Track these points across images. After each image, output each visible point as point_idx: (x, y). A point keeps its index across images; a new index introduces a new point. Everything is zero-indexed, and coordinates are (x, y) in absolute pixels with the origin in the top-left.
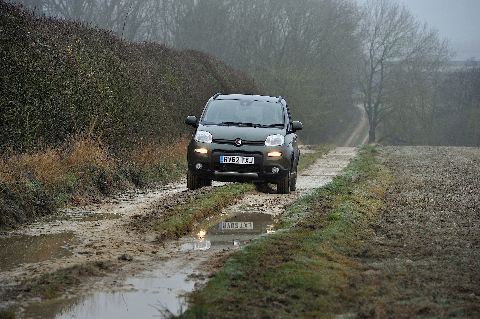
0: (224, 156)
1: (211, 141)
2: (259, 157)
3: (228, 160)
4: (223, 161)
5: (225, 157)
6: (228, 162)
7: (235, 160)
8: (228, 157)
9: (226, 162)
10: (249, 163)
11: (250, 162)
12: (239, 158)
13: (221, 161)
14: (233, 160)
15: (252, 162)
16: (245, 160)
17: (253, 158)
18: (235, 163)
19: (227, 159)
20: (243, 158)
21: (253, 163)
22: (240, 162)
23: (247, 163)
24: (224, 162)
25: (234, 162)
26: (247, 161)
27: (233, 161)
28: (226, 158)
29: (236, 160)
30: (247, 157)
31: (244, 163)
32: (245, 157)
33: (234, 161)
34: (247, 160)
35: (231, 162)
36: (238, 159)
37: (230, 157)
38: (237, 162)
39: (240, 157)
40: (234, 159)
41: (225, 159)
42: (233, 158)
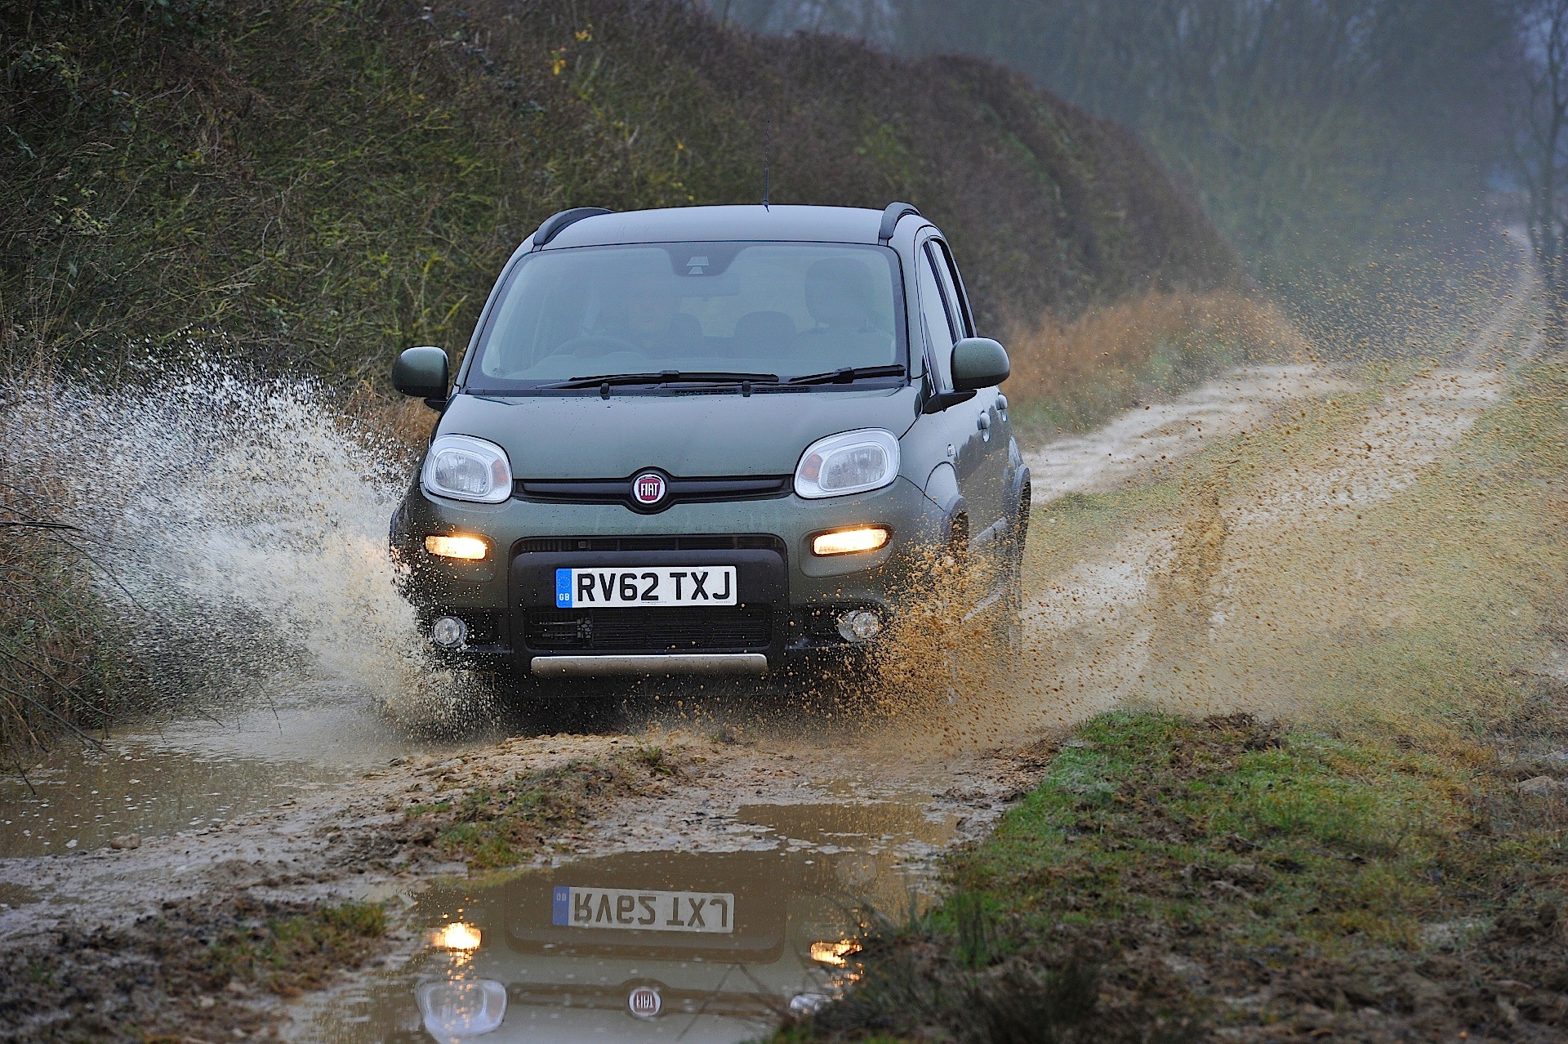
0: (575, 572)
1: (503, 492)
2: (762, 565)
3: (598, 591)
4: (571, 598)
5: (581, 577)
6: (600, 602)
7: (634, 588)
8: (595, 572)
9: (586, 603)
10: (712, 602)
11: (716, 596)
12: (655, 577)
13: (561, 597)
14: (623, 587)
15: (726, 595)
16: (689, 585)
17: (732, 570)
18: (638, 603)
19: (592, 585)
20: (678, 576)
21: (732, 601)
22: (666, 597)
23: (700, 601)
24: (576, 604)
25: (634, 597)
26: (700, 590)
27: (624, 597)
28: (587, 582)
29: (643, 585)
30: (699, 571)
31: (686, 601)
32: (689, 570)
33: (629, 592)
34: (700, 582)
35: (616, 601)
36: (650, 581)
37: (607, 572)
38: (645, 597)
39: (663, 573)
40: (628, 581)
41: (581, 587)
42: (623, 577)
